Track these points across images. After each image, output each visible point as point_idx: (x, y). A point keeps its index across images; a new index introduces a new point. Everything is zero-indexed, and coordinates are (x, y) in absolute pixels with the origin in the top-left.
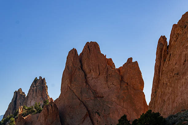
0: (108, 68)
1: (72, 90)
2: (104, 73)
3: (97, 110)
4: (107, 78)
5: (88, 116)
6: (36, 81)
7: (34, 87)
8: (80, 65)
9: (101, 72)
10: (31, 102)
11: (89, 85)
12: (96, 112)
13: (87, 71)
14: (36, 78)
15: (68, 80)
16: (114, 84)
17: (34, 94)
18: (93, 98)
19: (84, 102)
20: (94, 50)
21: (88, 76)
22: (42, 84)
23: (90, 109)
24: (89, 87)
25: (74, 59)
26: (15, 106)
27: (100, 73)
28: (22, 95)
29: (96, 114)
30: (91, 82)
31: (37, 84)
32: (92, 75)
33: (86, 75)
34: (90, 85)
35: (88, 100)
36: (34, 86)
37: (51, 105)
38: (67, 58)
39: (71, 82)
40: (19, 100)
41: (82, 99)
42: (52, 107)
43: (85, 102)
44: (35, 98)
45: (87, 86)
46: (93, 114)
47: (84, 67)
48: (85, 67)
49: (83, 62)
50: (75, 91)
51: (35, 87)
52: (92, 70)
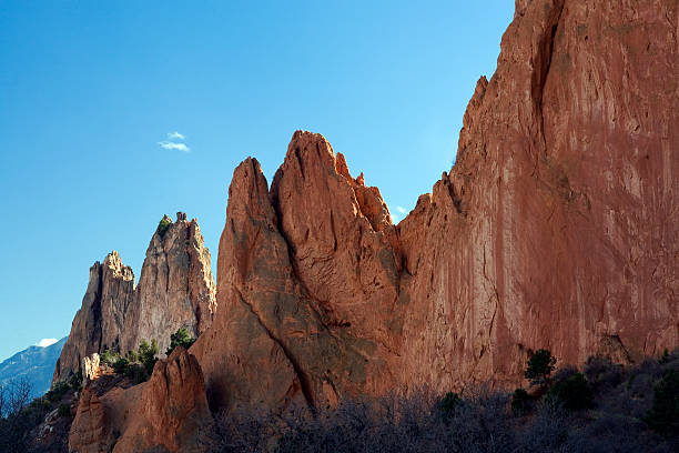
0: (360, 228)
1: (249, 304)
2: (350, 244)
3: (329, 371)
4: (359, 259)
5: (300, 391)
6: (163, 230)
7: (157, 255)
8: (271, 215)
9: (340, 240)
10: (149, 315)
11: (303, 286)
12: (325, 378)
13: (296, 235)
14: (165, 217)
15: (235, 269)
16: (378, 284)
17: (161, 283)
18: (314, 330)
19: (288, 343)
20: (313, 164)
21: (301, 252)
22: (188, 243)
23: (305, 367)
24: (304, 290)
25: (251, 197)
26: (98, 324)
27: (336, 244)
28: (119, 281)
29: (325, 382)
30: (312, 274)
31: (170, 244)
32: (311, 250)
33: (292, 250)
34: (308, 285)
35: (301, 335)
36: (160, 250)
37: (178, 362)
38: (231, 192)
39: (244, 274)
40: (109, 300)
41: (279, 334)
42: (180, 368)
43: (290, 343)
44: (163, 299)
45: (298, 286)
46: (316, 384)
47: (288, 224)
48: (289, 221)
49: (282, 206)
50: (257, 306)
51: (163, 257)
52: (310, 233)
